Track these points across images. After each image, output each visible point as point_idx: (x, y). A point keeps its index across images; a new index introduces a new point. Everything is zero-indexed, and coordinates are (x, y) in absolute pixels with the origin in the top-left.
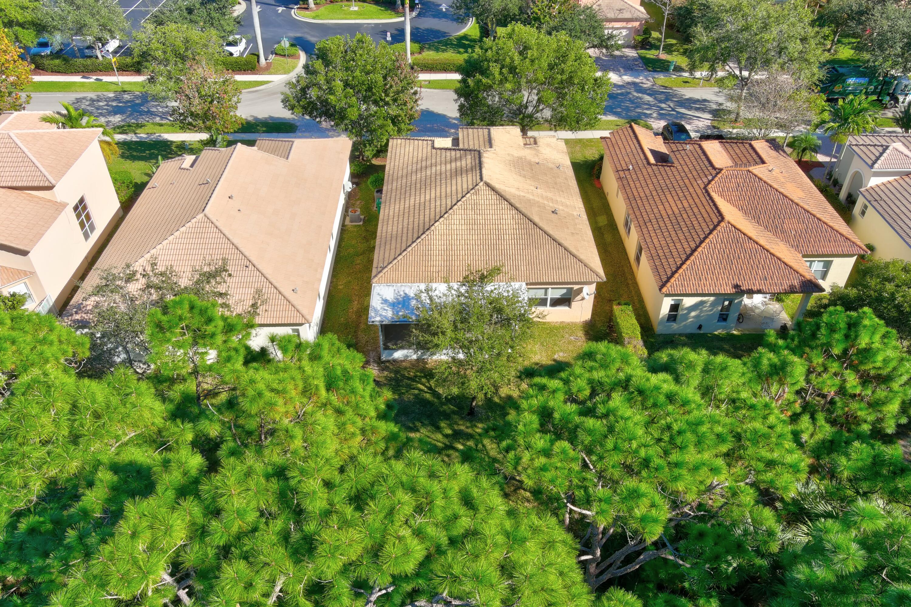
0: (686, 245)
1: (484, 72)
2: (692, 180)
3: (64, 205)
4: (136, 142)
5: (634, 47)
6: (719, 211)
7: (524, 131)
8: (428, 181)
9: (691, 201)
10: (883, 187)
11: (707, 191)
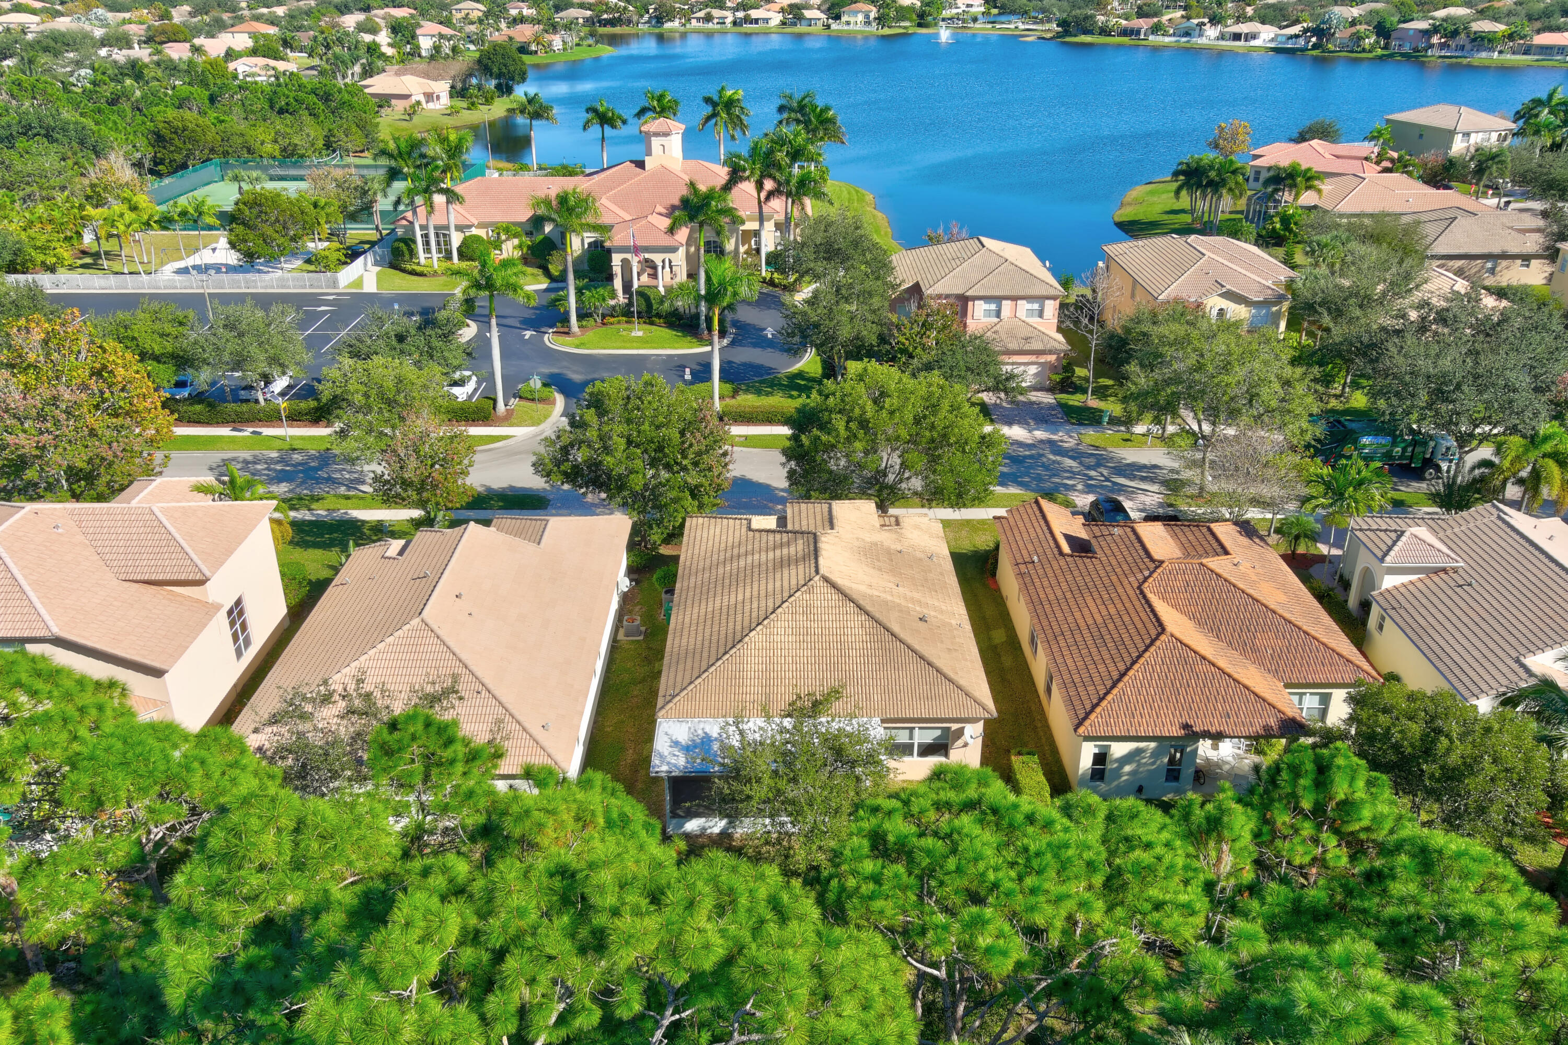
0: (1112, 668)
1: (824, 426)
2: (1122, 577)
3: (218, 607)
4: (310, 522)
5: (1051, 390)
6: (1158, 620)
7: (882, 507)
8: (742, 575)
9: (1119, 606)
10: (1403, 590)
11: (1142, 592)
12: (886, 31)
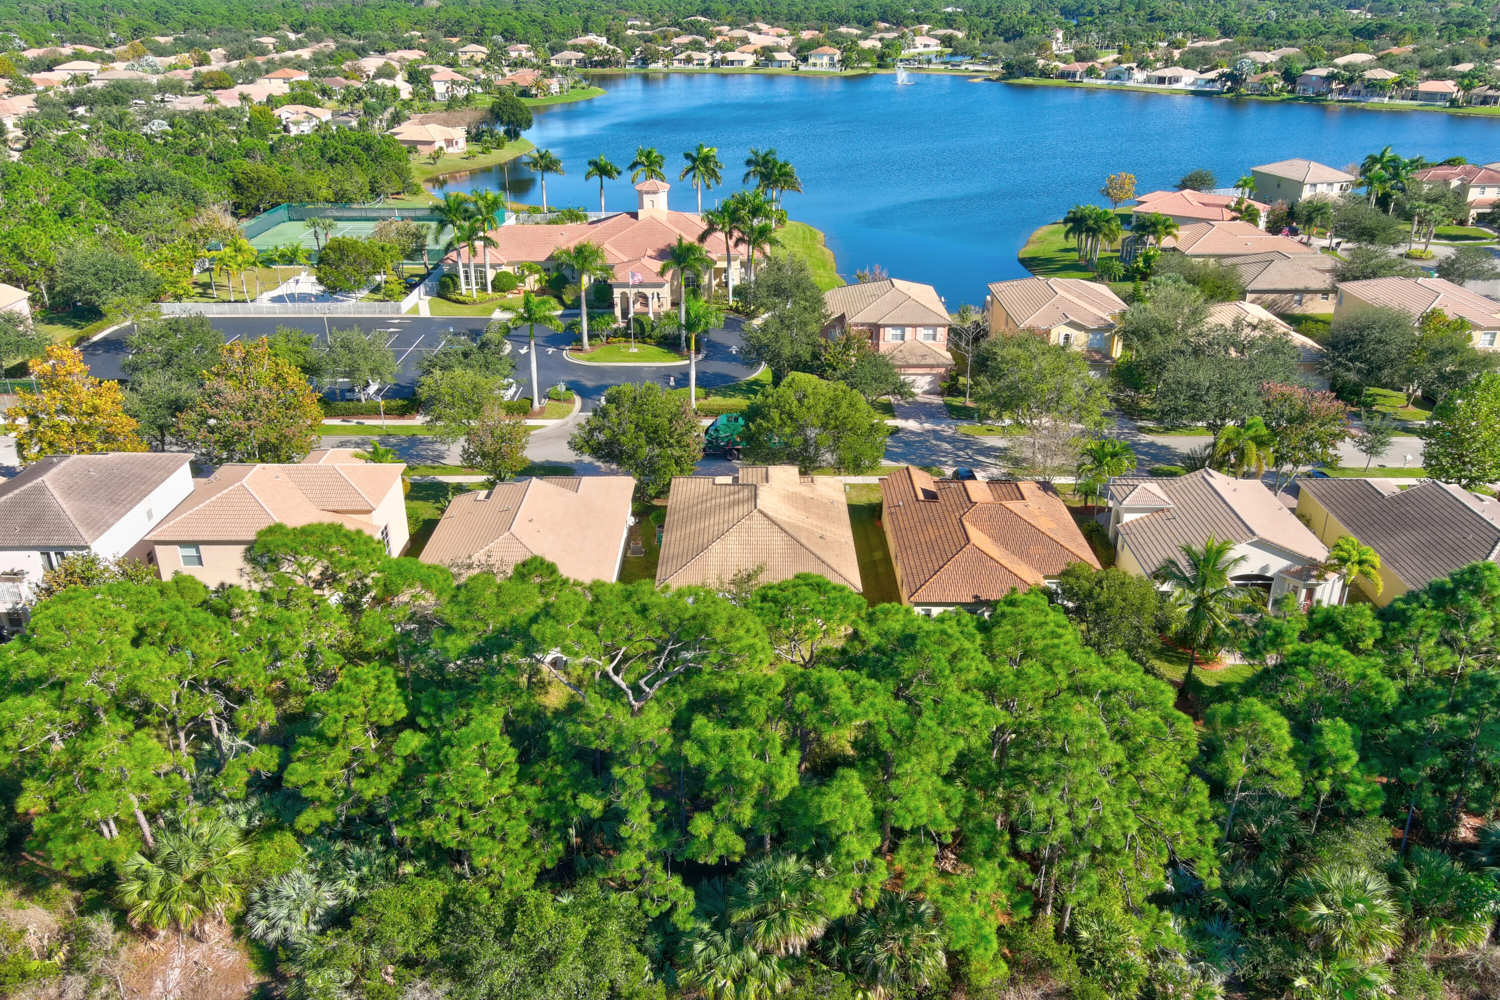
2: (951, 513)
3: (378, 528)
5: (941, 394)
6: (967, 537)
7: (803, 472)
8: (708, 511)
9: (947, 530)
10: (1134, 524)
11: (960, 520)
12: (849, 72)
